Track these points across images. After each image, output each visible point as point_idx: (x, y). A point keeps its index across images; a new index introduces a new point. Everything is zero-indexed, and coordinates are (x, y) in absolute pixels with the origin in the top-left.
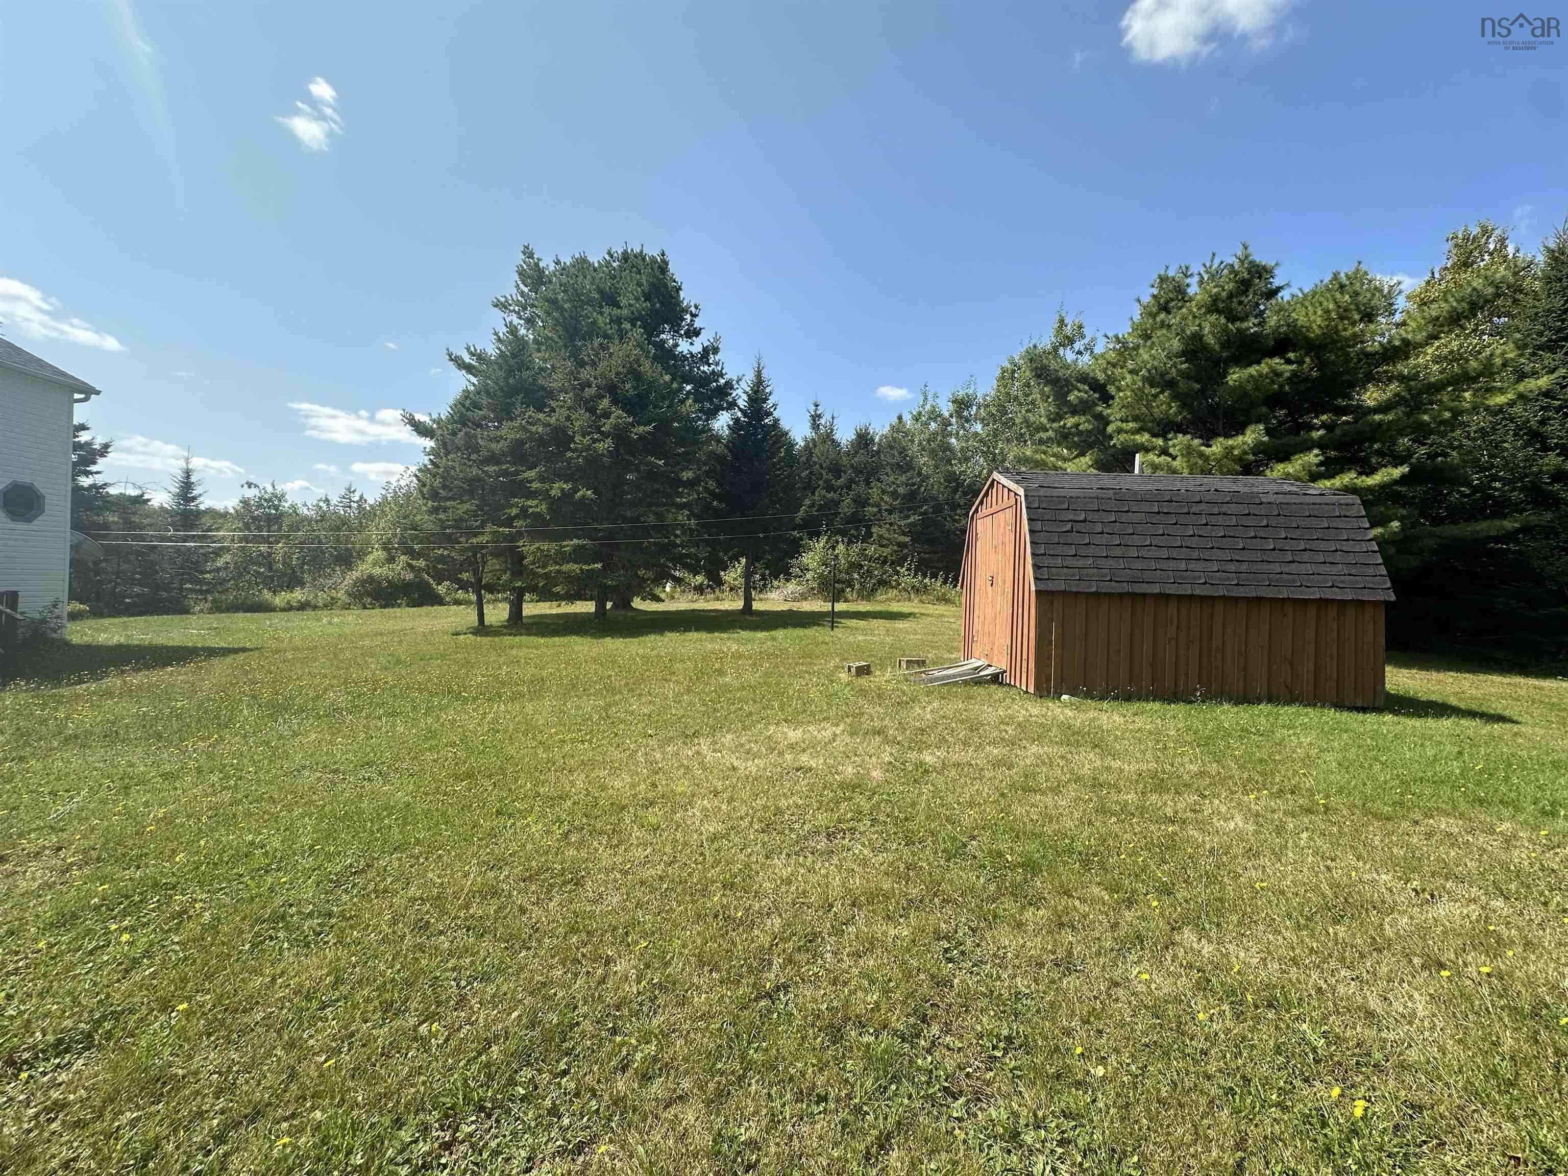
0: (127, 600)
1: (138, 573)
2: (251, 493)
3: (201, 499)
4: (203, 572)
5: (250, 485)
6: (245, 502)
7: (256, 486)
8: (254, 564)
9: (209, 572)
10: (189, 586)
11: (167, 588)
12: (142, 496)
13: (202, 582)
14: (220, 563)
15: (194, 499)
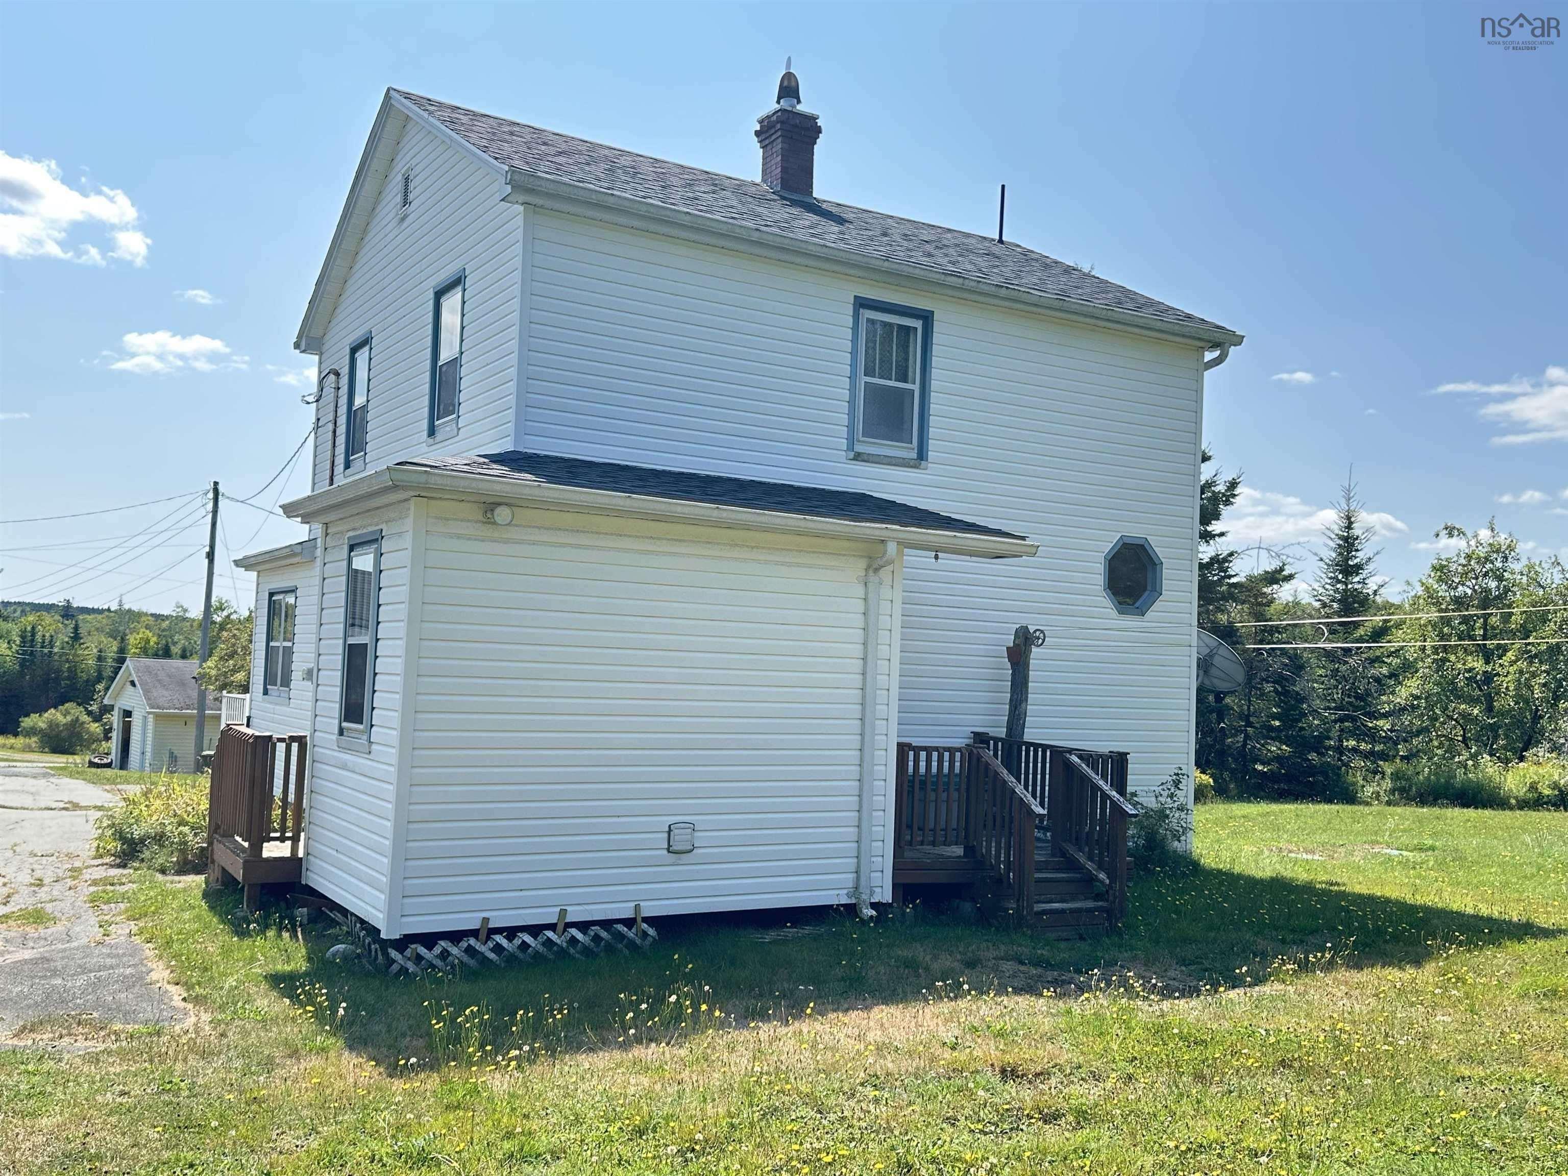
0: (1259, 767)
1: (1275, 717)
2: (1452, 547)
3: (1370, 567)
4: (1373, 716)
5: (1451, 531)
6: (1441, 570)
7: (1461, 533)
8: (1460, 697)
9: (1385, 716)
10: (1352, 743)
11: (1318, 744)
12: (1282, 569)
13: (1372, 735)
14: (1403, 693)
15: (1358, 568)
